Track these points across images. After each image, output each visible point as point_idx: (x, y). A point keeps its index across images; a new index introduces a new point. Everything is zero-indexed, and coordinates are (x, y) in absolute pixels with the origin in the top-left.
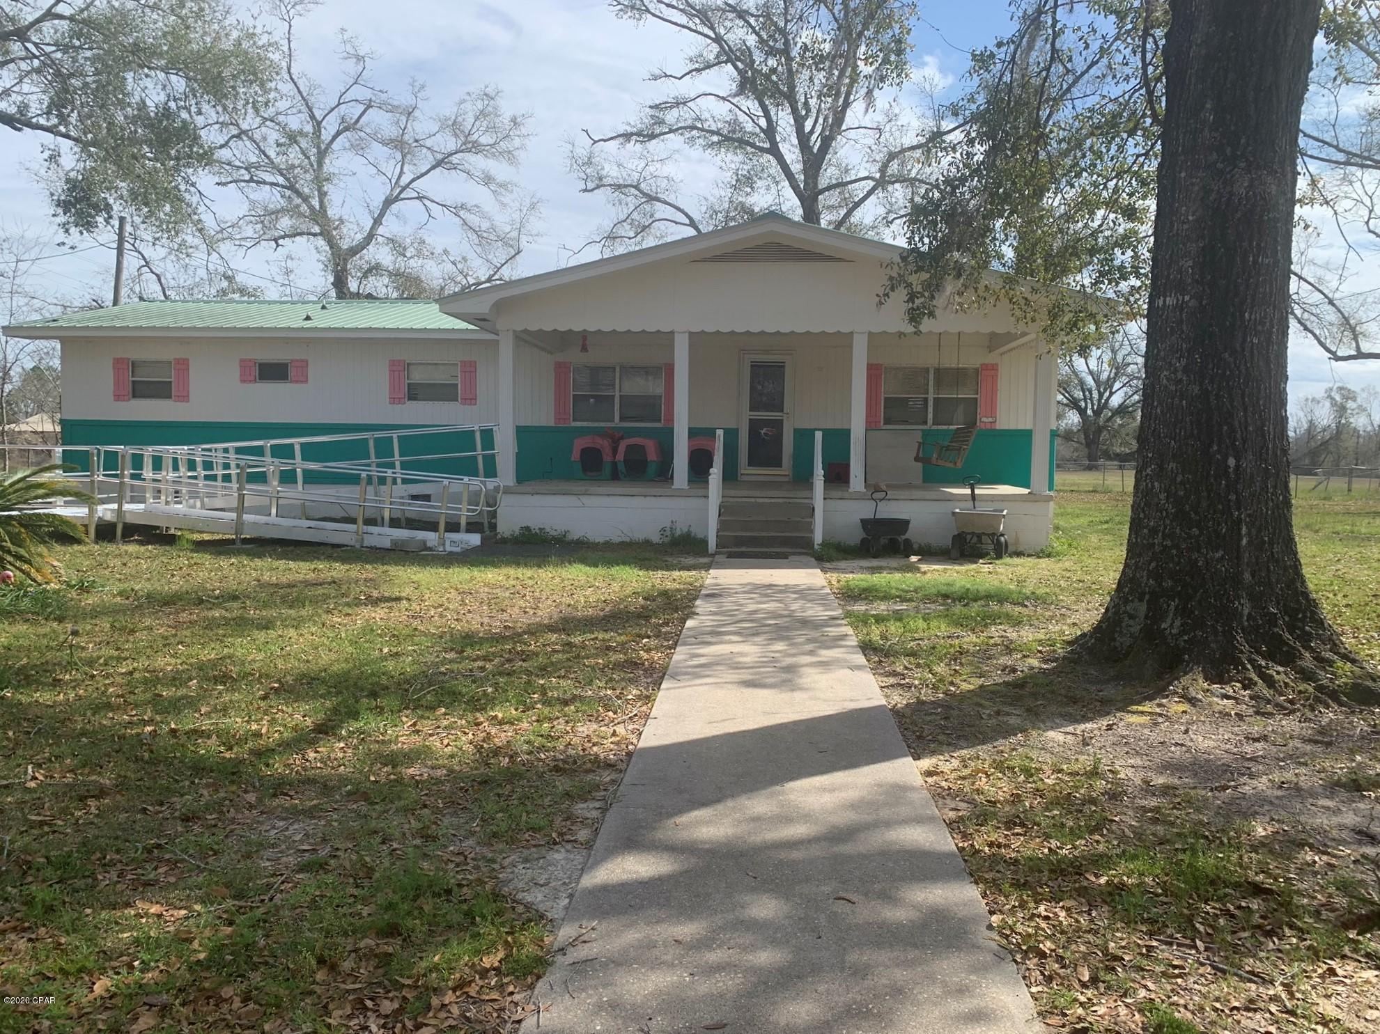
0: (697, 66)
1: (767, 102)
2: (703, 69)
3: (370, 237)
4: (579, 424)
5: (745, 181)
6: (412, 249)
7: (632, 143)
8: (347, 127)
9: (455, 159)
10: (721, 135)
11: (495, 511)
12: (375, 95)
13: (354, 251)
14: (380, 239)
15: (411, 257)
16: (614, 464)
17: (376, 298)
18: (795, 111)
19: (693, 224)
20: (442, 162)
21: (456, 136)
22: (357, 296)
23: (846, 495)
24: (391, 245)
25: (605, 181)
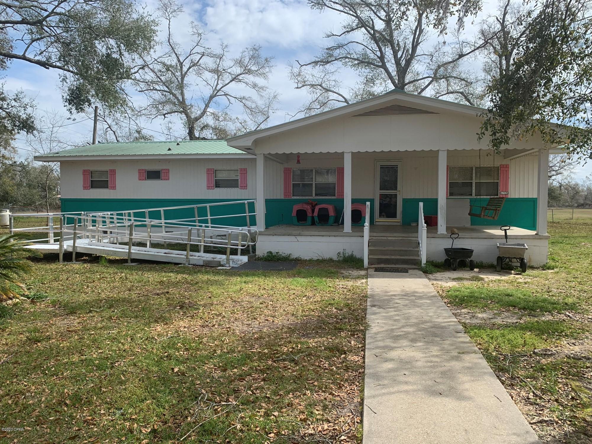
0: (347, 29)
1: (380, 45)
2: (350, 31)
3: (204, 112)
4: (295, 198)
5: (370, 81)
6: (222, 117)
7: (318, 65)
8: (194, 64)
9: (240, 77)
10: (359, 60)
11: (255, 245)
12: (205, 50)
13: (197, 119)
14: (208, 113)
15: (222, 121)
16: (313, 217)
17: (207, 139)
18: (393, 48)
19: (346, 101)
20: (235, 78)
21: (241, 67)
22: (198, 139)
23: (436, 235)
24: (213, 116)
25: (306, 83)
